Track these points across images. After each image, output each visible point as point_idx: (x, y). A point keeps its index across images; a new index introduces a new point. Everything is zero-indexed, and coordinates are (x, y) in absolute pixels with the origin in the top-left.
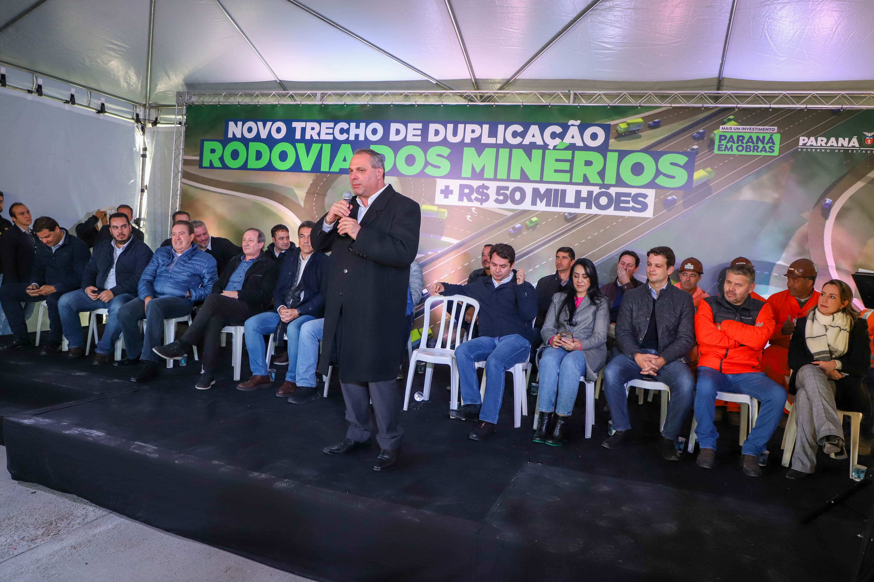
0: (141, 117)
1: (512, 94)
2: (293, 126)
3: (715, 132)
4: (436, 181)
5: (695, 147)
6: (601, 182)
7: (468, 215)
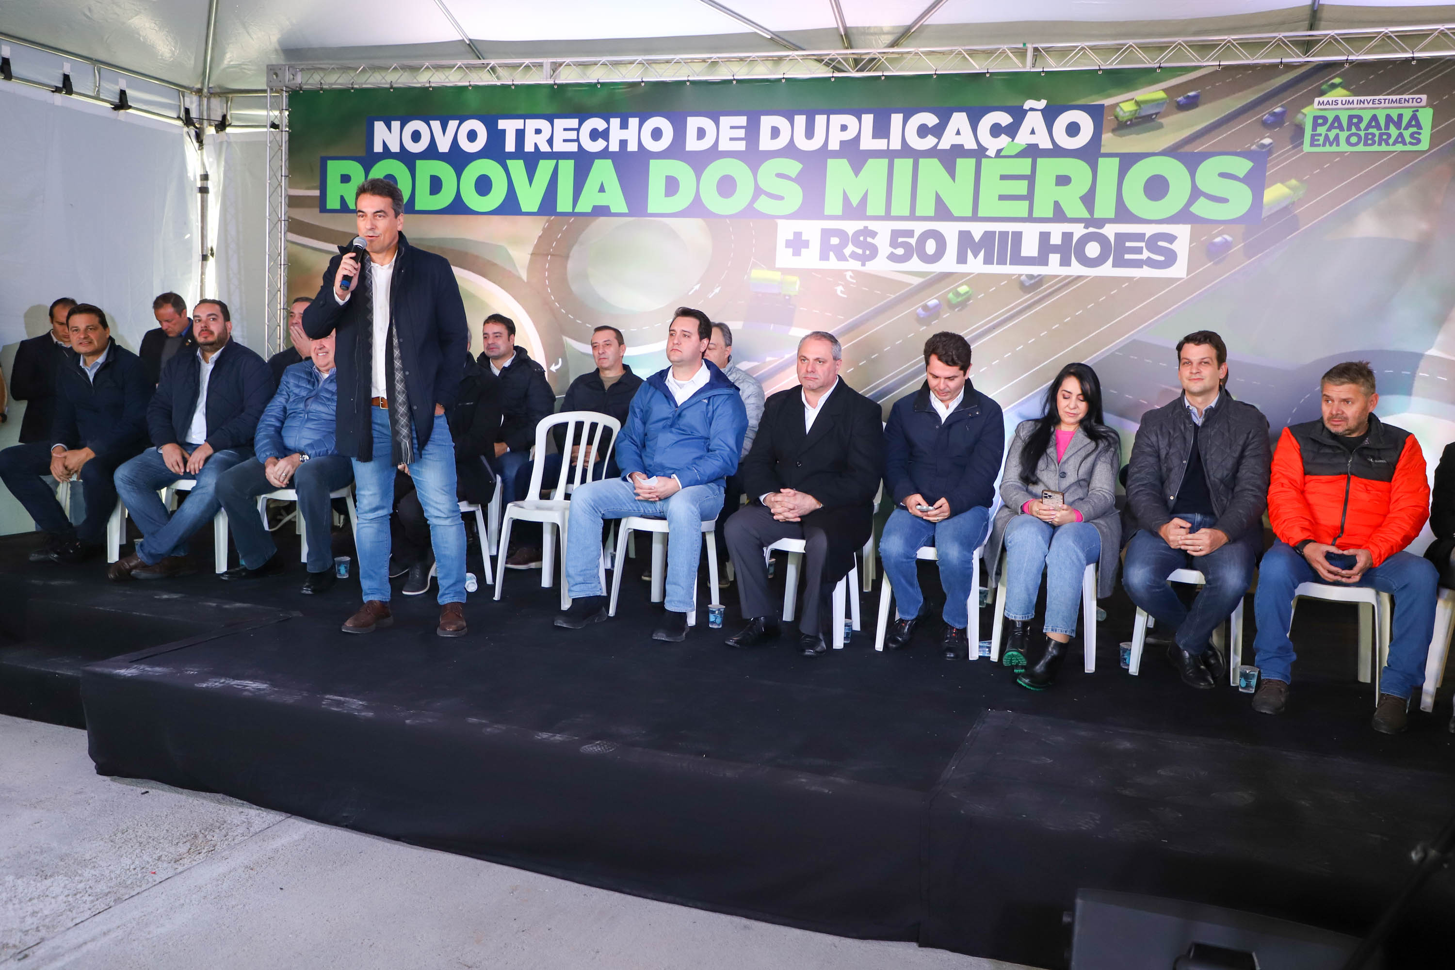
0: (194, 114)
1: (916, 54)
2: (499, 128)
3: (1304, 111)
4: (777, 224)
5: (1267, 141)
6: (1086, 214)
7: (839, 285)
